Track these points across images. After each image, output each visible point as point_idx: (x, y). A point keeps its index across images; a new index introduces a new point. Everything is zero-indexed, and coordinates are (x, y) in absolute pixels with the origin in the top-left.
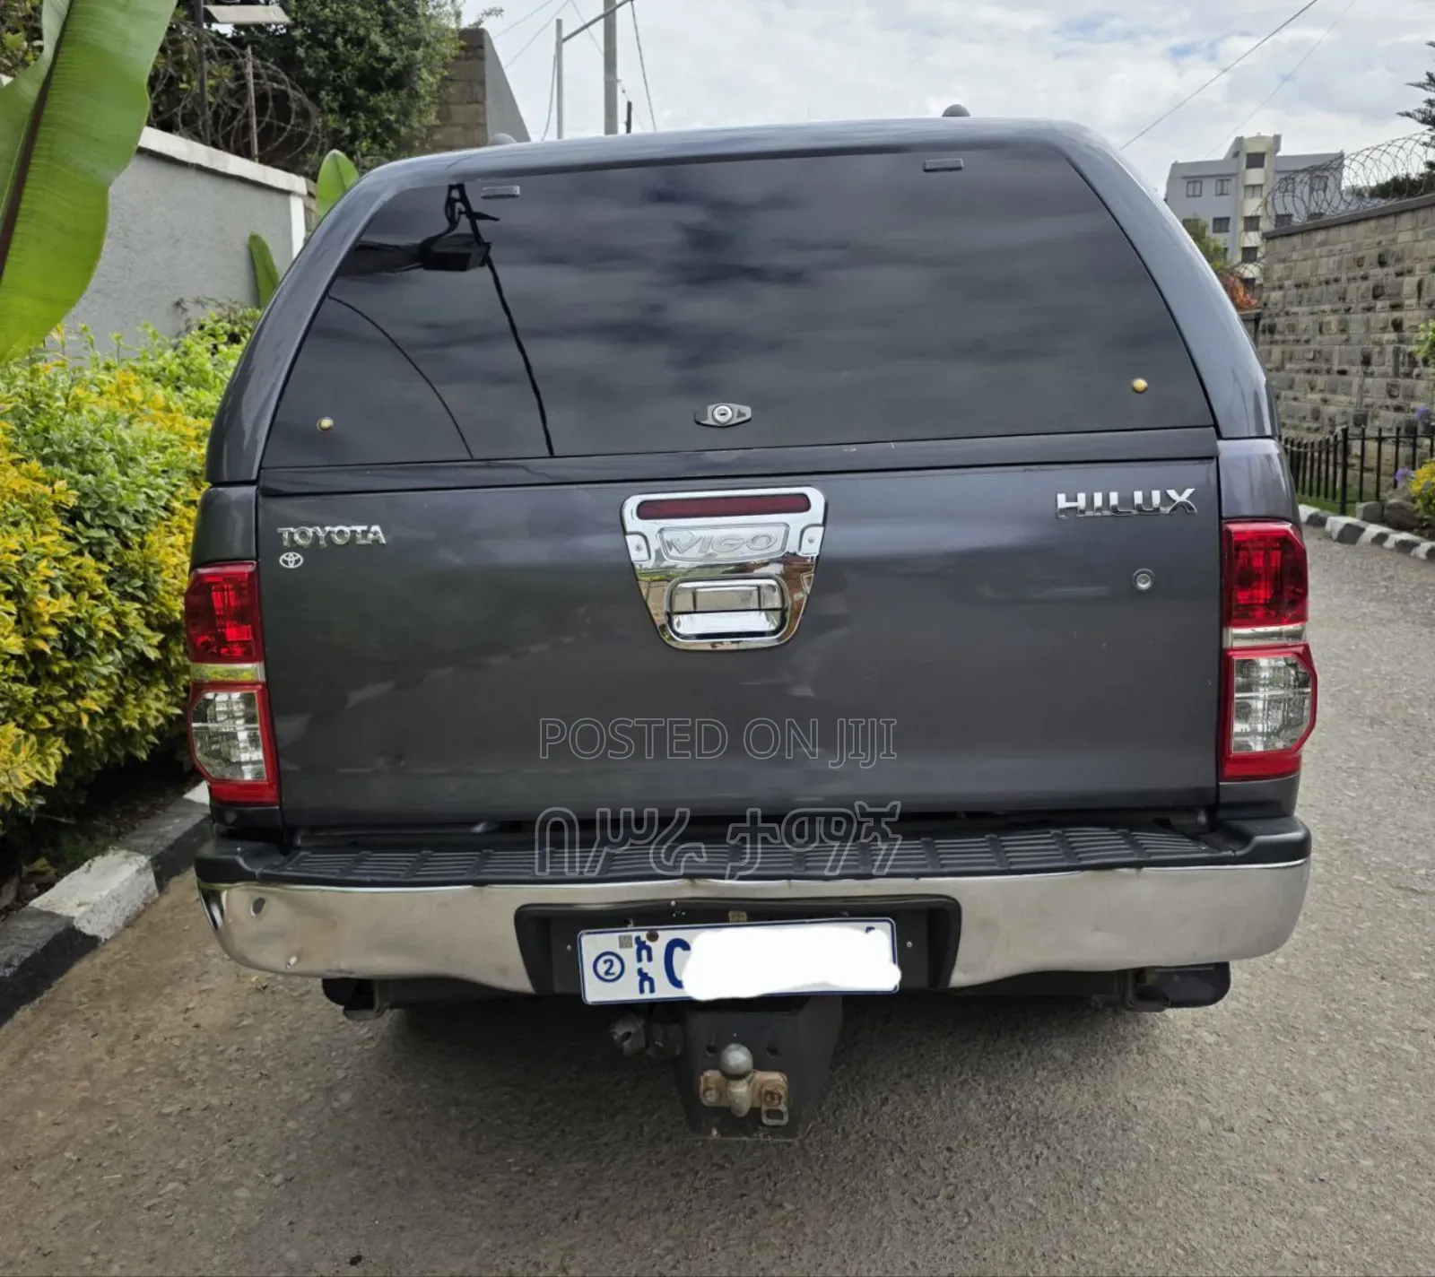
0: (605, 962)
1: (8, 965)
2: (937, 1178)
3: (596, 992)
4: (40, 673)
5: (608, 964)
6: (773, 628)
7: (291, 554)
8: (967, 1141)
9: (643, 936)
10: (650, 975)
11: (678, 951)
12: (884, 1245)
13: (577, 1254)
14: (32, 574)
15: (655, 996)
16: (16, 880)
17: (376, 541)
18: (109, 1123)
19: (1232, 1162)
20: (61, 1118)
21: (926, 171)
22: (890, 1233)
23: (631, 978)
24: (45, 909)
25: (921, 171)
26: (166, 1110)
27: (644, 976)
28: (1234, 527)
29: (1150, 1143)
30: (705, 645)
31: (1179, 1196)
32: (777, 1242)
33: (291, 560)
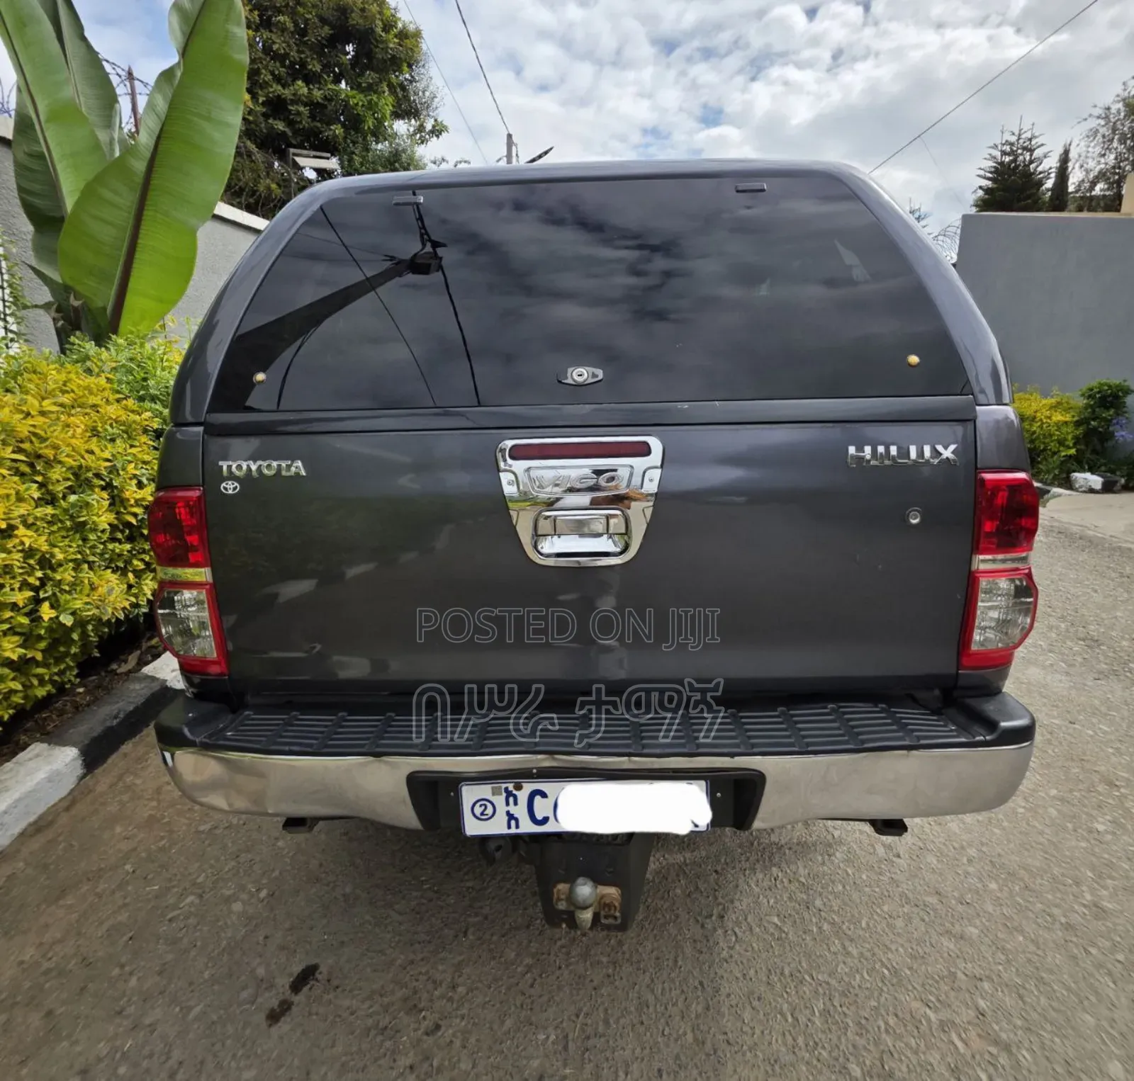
0: (481, 806)
1: (116, 717)
2: (711, 898)
3: (473, 827)
4: (135, 534)
5: (483, 807)
6: (618, 550)
7: (230, 483)
8: (727, 864)
9: (511, 787)
10: (515, 816)
11: (538, 799)
12: (680, 963)
13: (464, 971)
14: (121, 473)
15: (518, 831)
16: (139, 652)
17: (297, 474)
18: (162, 838)
19: (905, 887)
20: (130, 833)
21: (738, 191)
22: (683, 953)
23: (501, 818)
24: (150, 674)
25: (735, 193)
26: (202, 828)
27: (511, 817)
28: (988, 476)
29: (848, 867)
30: (563, 562)
31: (875, 917)
32: (605, 960)
33: (230, 487)
